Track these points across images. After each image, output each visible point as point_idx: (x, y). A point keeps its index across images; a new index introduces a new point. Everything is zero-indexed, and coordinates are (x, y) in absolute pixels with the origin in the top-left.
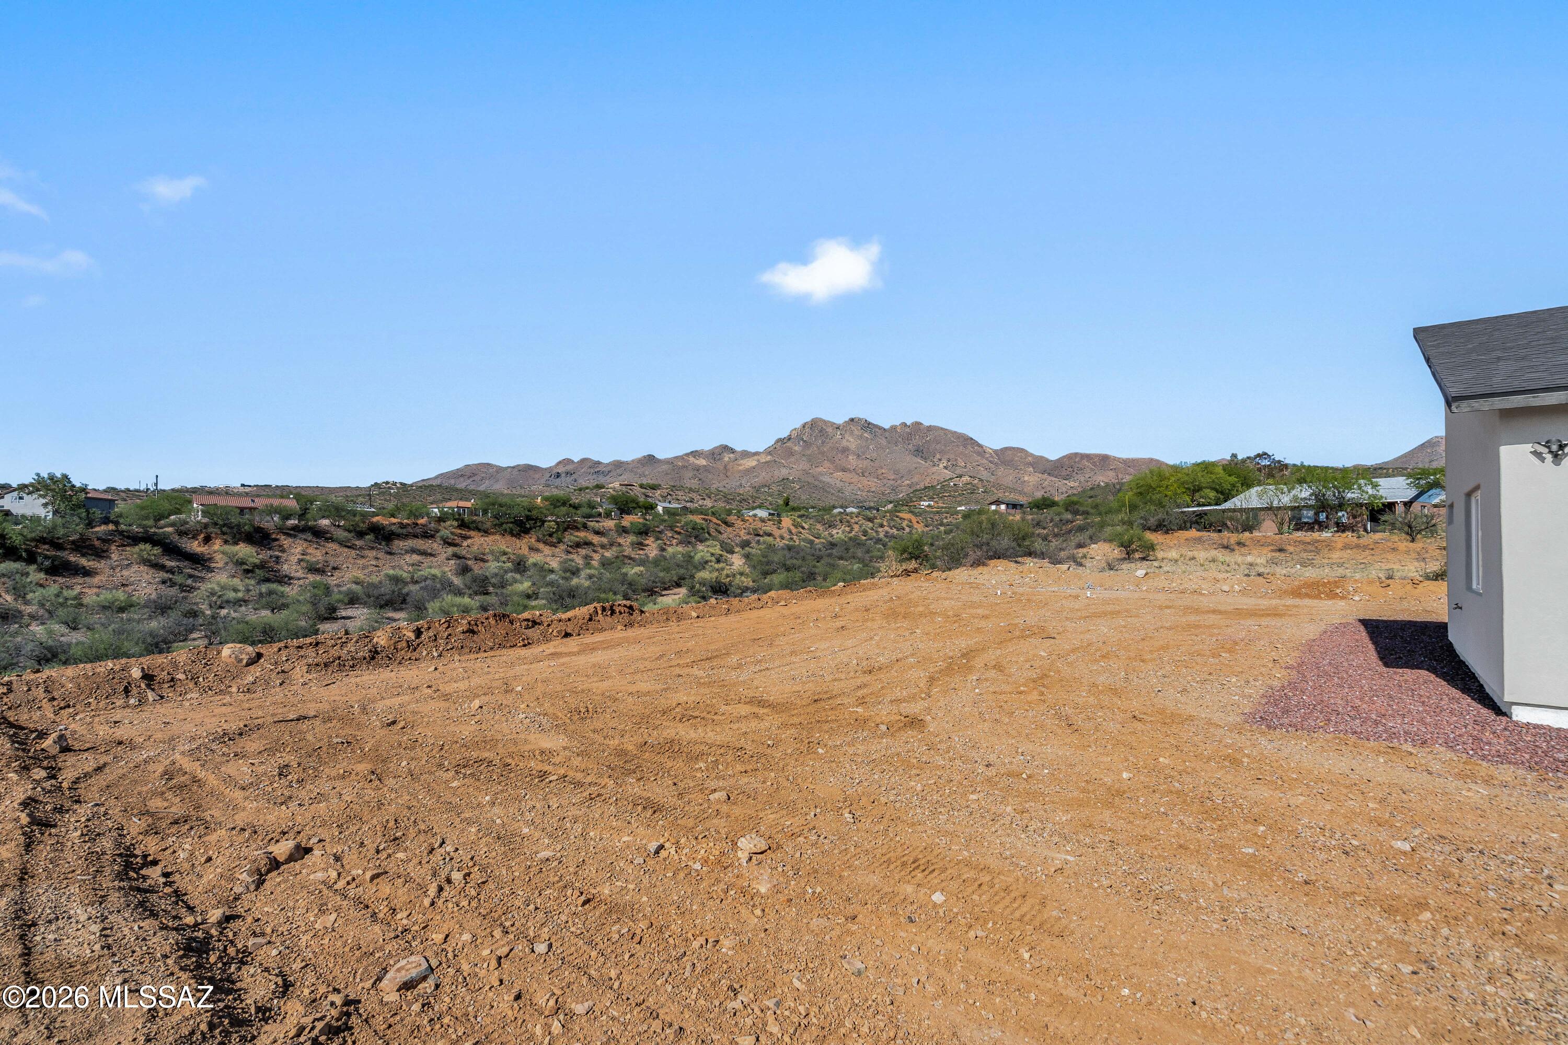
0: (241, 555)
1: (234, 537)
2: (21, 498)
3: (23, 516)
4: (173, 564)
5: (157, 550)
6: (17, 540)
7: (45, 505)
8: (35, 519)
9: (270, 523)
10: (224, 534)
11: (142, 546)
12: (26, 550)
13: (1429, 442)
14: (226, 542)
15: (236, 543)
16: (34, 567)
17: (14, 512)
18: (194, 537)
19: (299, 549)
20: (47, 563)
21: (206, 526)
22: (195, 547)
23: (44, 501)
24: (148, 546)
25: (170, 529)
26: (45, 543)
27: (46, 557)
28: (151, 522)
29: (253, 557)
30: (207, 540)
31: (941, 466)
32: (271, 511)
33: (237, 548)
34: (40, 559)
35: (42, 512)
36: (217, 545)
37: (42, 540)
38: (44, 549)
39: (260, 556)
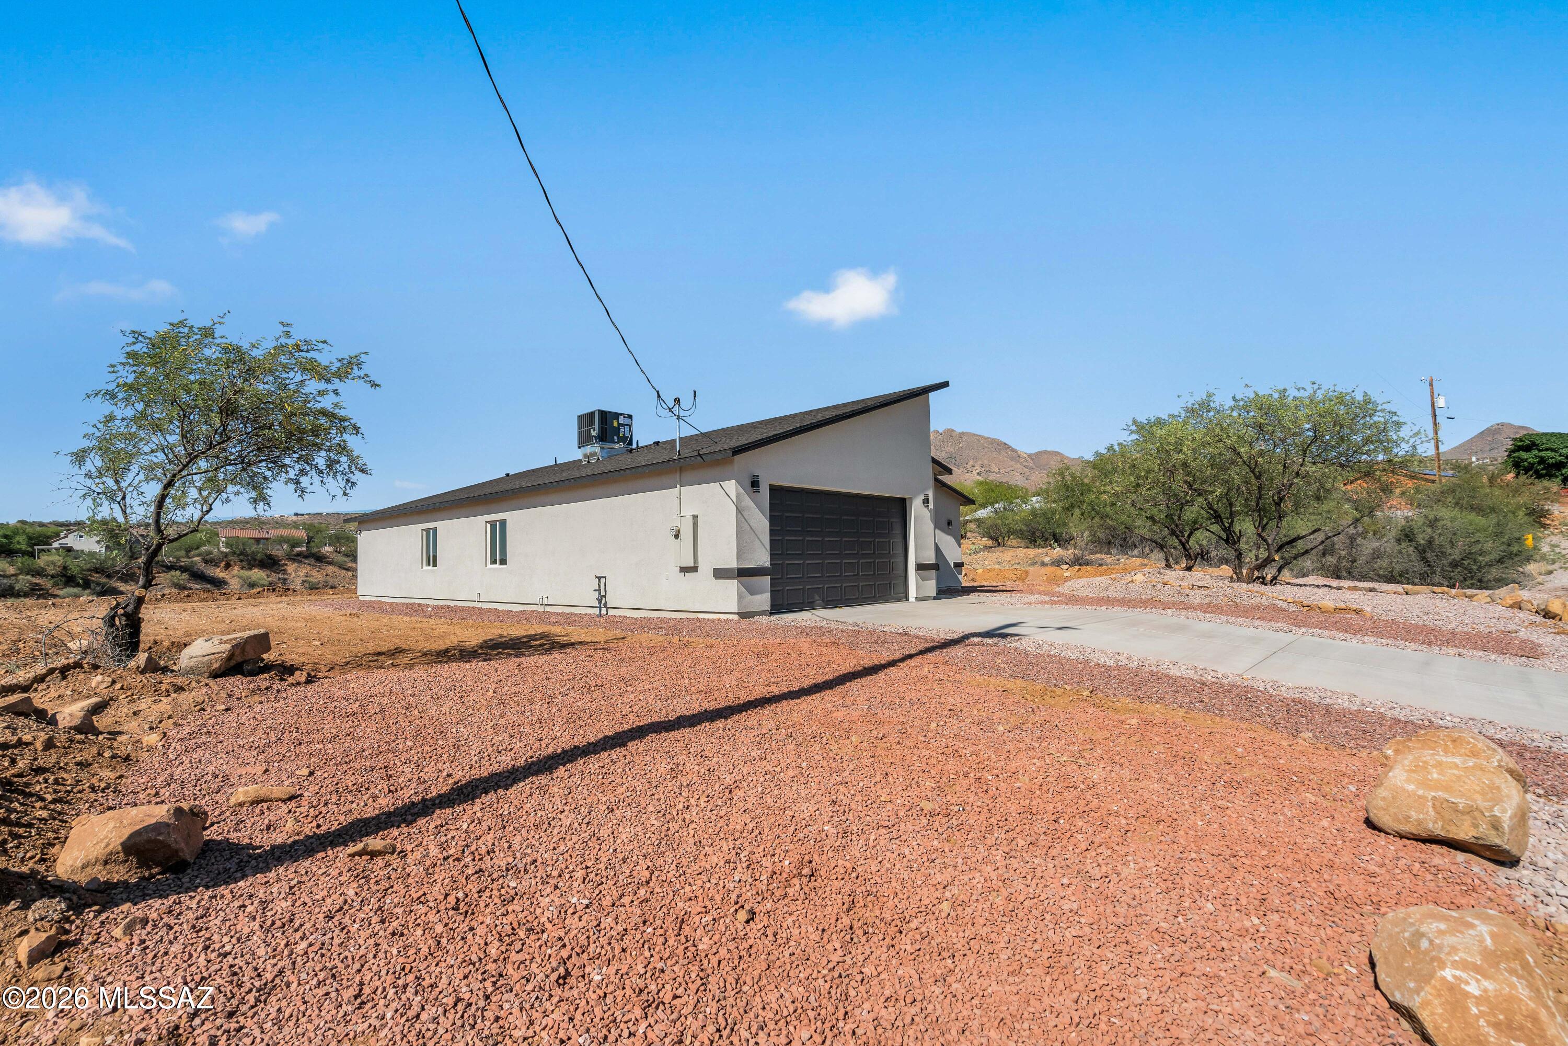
0: (254, 578)
1: (249, 564)
2: (81, 537)
3: (82, 552)
4: (198, 587)
5: (185, 576)
6: (76, 571)
7: (98, 542)
8: (91, 554)
9: (279, 551)
10: (242, 561)
11: (173, 573)
12: (82, 579)
13: (1488, 429)
14: (242, 568)
15: (250, 569)
16: (88, 591)
17: (75, 548)
18: (217, 565)
19: (304, 572)
20: (98, 589)
21: (226, 555)
22: (218, 573)
23: (98, 539)
24: (178, 573)
25: (197, 559)
26: (97, 573)
27: (98, 584)
28: (183, 553)
29: (263, 579)
30: (228, 566)
31: (975, 472)
32: (281, 541)
33: (250, 573)
34: (92, 585)
35: (96, 548)
36: (236, 570)
37: (96, 570)
38: (96, 577)
39: (270, 579)
